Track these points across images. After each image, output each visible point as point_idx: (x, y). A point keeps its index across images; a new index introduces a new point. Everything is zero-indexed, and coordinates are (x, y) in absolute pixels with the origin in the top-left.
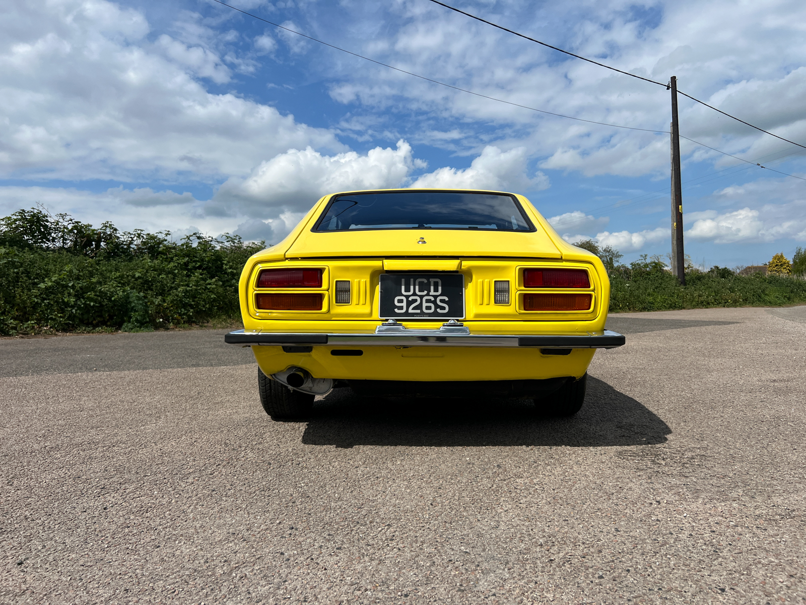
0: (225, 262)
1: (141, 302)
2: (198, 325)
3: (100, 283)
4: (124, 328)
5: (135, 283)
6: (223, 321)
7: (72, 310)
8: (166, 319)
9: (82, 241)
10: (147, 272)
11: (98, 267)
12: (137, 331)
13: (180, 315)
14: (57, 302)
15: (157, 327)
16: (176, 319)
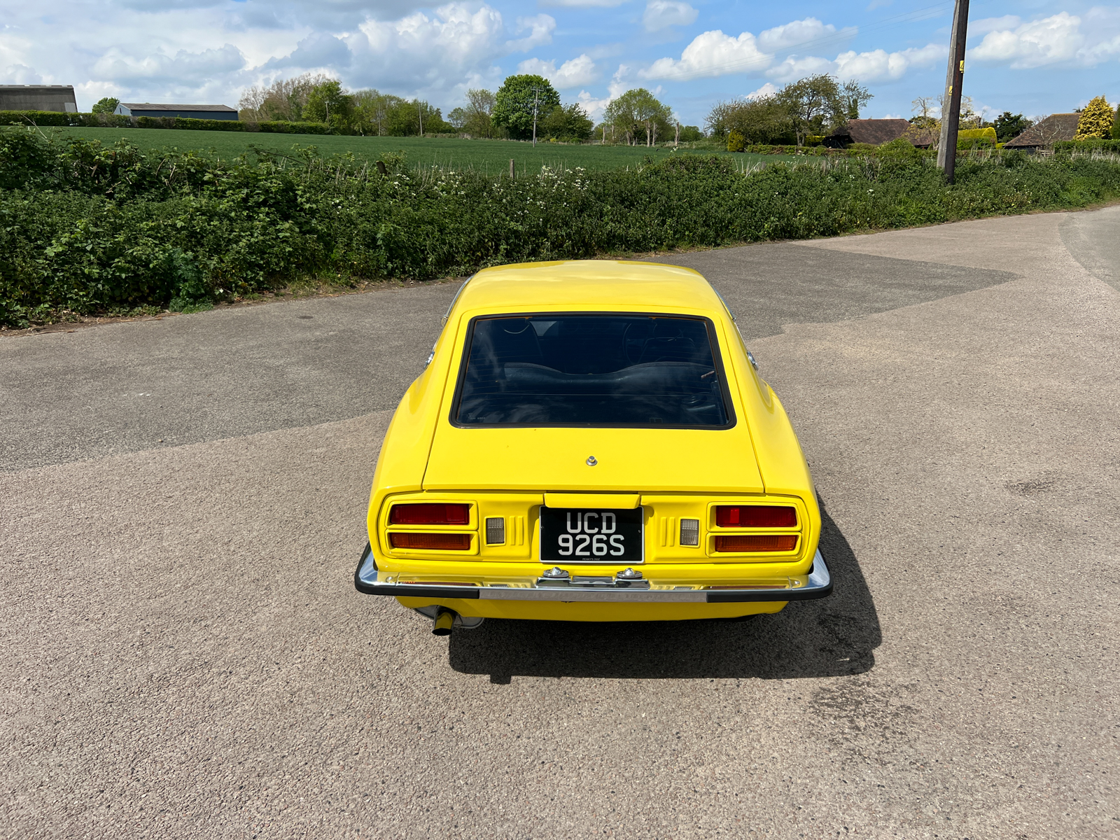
0: (299, 193)
1: (190, 267)
2: (272, 292)
3: (129, 243)
4: (173, 307)
5: (177, 238)
6: (305, 284)
7: (97, 285)
10: (192, 219)
12: (191, 311)
13: (246, 280)
14: (75, 274)
15: (217, 301)
16: (240, 287)
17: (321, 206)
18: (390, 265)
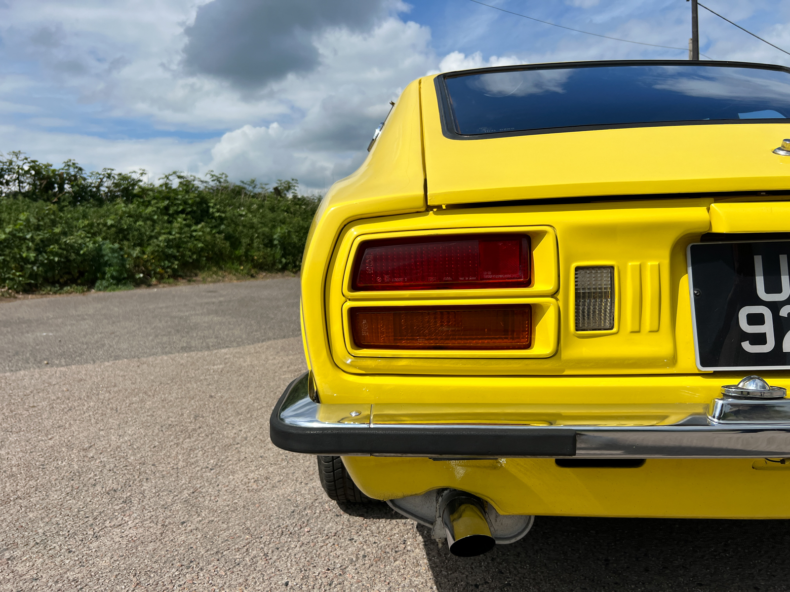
0: (211, 205)
1: (116, 255)
2: (185, 279)
3: (65, 234)
4: (98, 287)
5: (107, 233)
6: (213, 273)
7: (32, 267)
8: (148, 274)
9: (41, 184)
10: (121, 218)
11: (62, 214)
12: (114, 290)
13: (163, 268)
14: (14, 258)
15: (138, 284)
16: (159, 273)
17: (228, 214)
18: (284, 260)
